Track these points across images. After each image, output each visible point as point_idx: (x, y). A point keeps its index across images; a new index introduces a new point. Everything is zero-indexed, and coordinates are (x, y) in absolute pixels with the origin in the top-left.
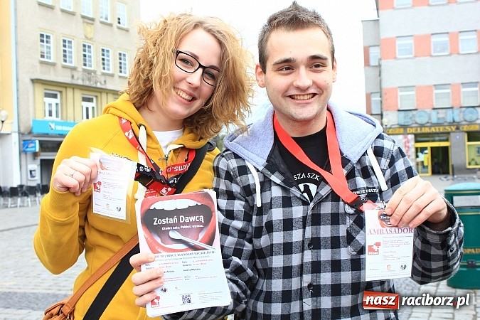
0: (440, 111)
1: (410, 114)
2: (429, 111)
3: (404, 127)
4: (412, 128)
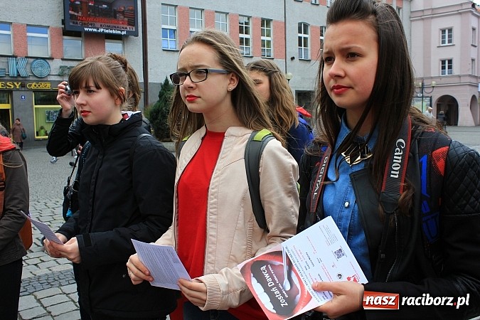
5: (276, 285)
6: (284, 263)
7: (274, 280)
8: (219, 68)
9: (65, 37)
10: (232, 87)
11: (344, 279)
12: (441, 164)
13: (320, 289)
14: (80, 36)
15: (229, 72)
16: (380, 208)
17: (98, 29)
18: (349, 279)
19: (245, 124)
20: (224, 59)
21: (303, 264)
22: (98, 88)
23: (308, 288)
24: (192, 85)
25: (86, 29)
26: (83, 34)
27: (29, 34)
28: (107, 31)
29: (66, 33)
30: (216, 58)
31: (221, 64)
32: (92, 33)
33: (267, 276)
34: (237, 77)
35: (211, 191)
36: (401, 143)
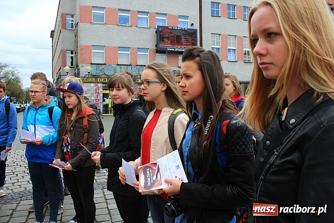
0: (122, 67)
1: (101, 67)
2: (114, 66)
3: (96, 77)
4: (101, 78)
5: (150, 177)
6: (157, 169)
7: (150, 175)
8: (157, 80)
9: (157, 54)
10: (164, 89)
11: (178, 179)
12: (224, 128)
13: (166, 182)
14: (165, 53)
15: (162, 82)
16: (197, 148)
17: (175, 49)
18: (180, 179)
19: (171, 106)
20: (159, 75)
21: (163, 170)
22: (123, 88)
23: (163, 181)
24: (144, 88)
25: (168, 49)
26: (167, 52)
27: (138, 53)
28: (180, 50)
29: (158, 52)
30: (155, 76)
31: (158, 78)
32: (172, 51)
33: (148, 173)
34: (167, 84)
35: (152, 137)
36: (212, 118)
